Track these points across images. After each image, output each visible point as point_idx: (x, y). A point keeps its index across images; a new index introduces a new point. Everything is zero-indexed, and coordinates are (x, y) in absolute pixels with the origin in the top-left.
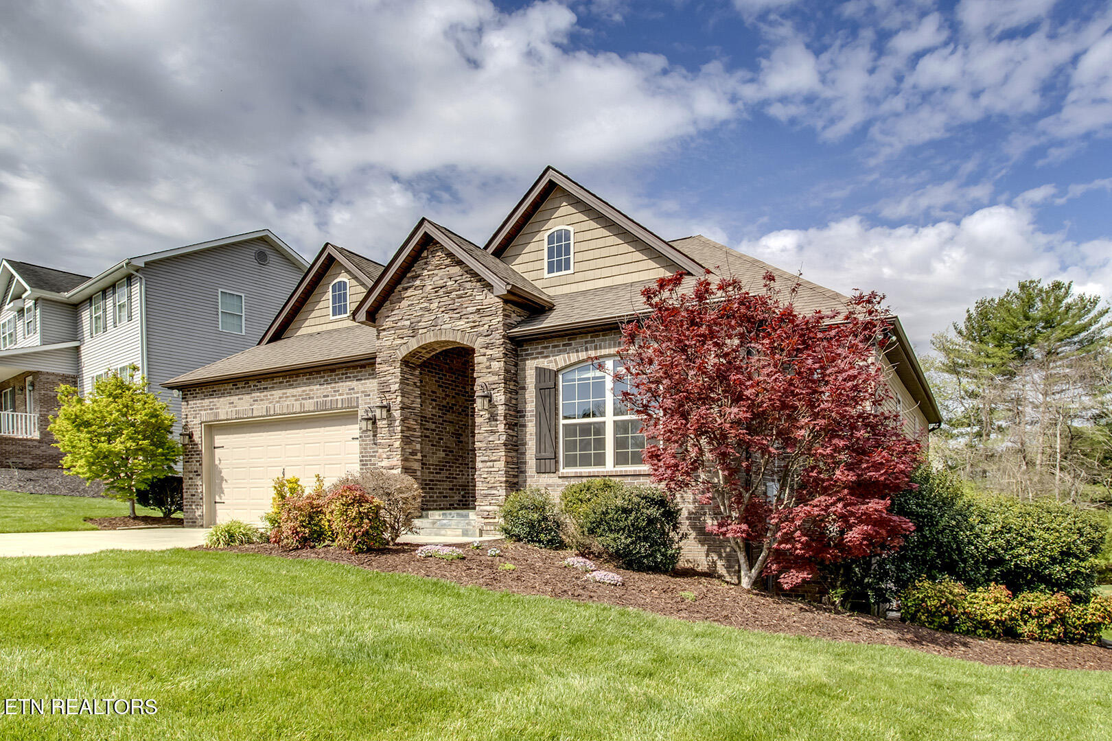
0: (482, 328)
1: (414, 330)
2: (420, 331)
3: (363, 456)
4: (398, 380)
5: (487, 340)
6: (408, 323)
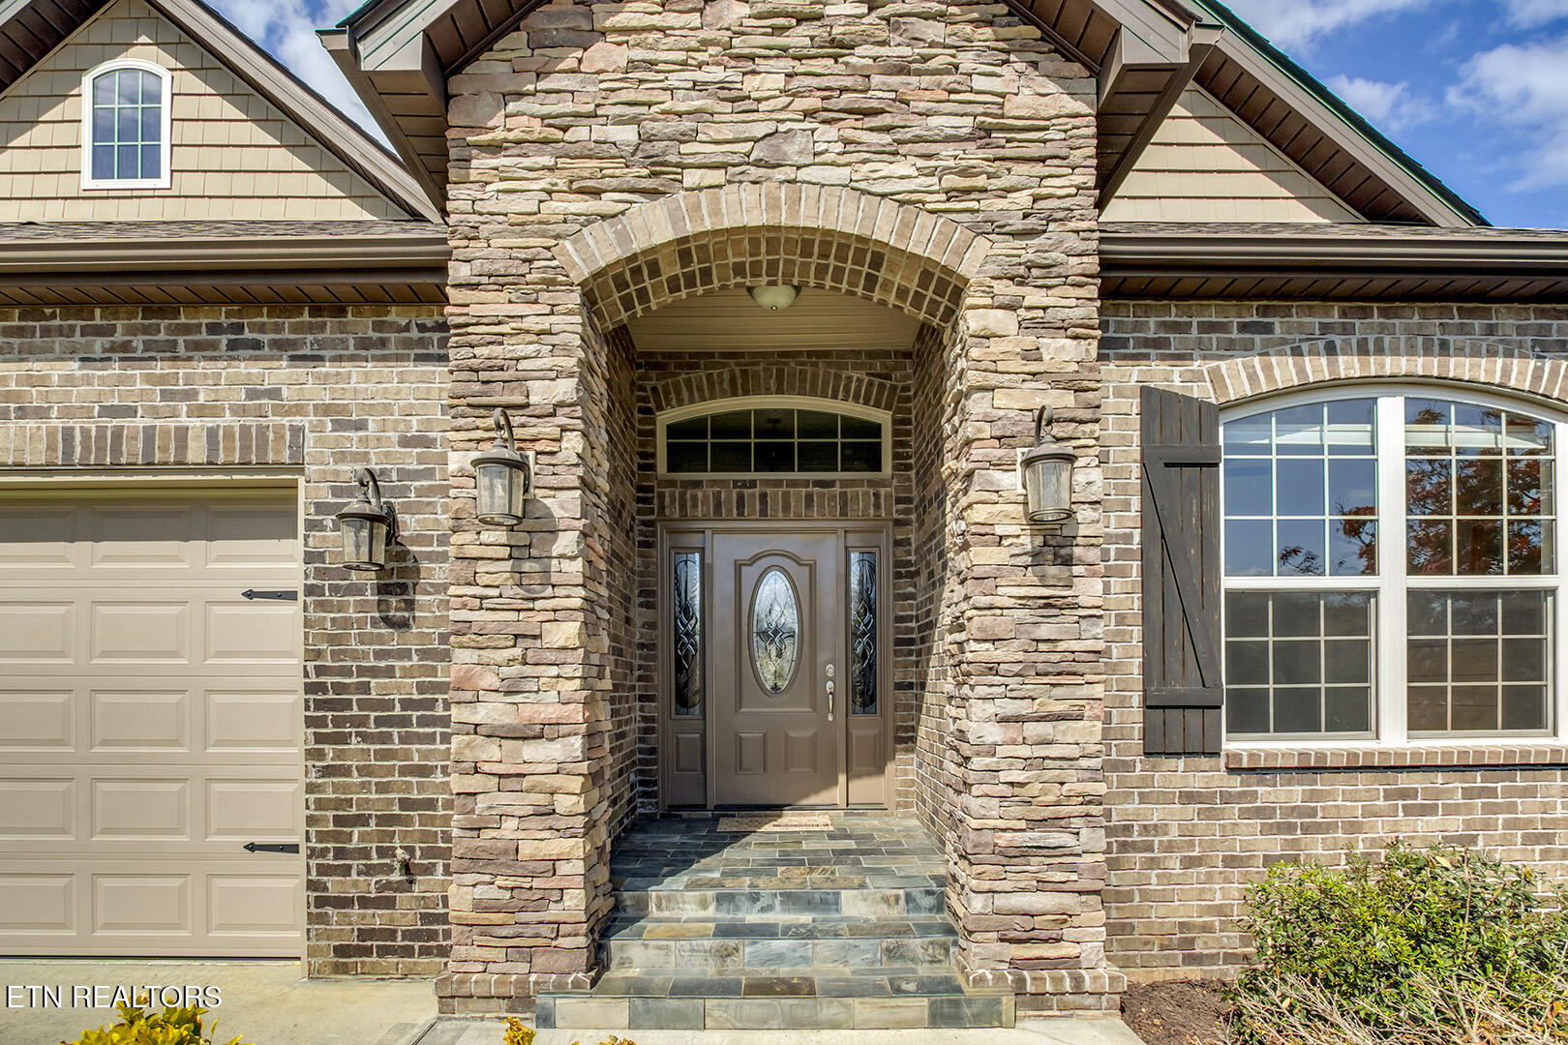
0: (1002, 203)
1: (657, 166)
2: (691, 178)
3: (320, 671)
4: (570, 363)
5: (1029, 250)
6: (627, 135)
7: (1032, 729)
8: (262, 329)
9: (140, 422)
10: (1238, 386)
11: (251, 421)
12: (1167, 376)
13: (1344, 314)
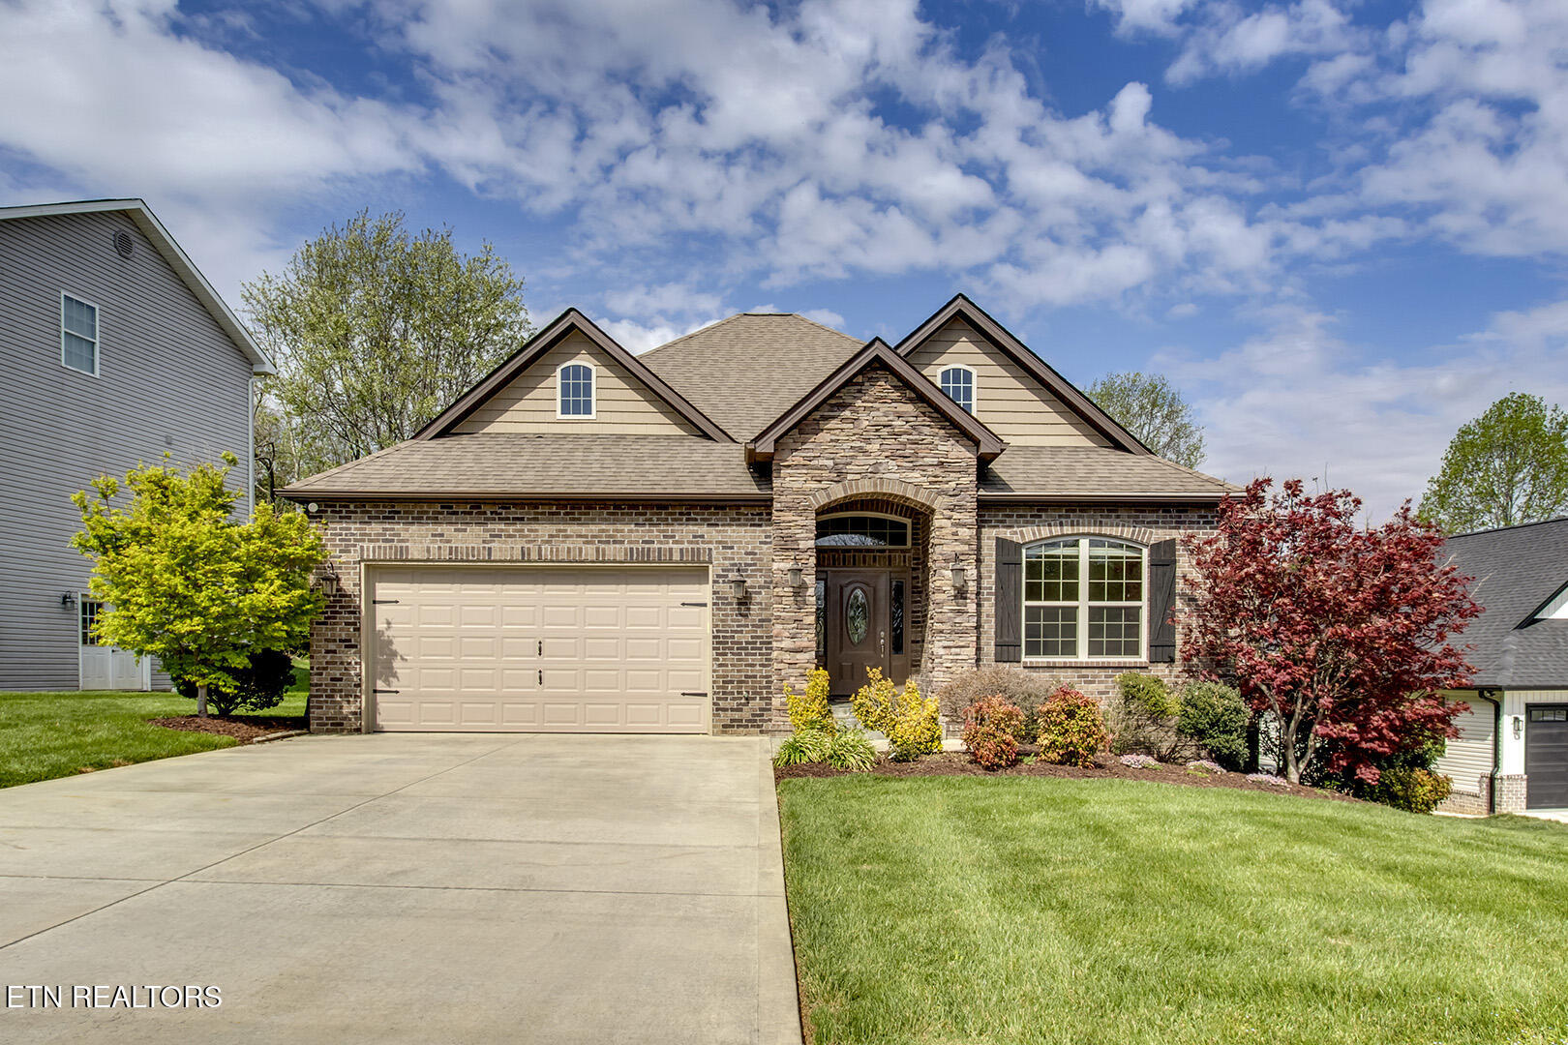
0: (947, 486)
1: (839, 474)
2: (849, 477)
4: (812, 535)
5: (954, 501)
6: (830, 463)
7: (953, 650)
8: (697, 514)
9: (656, 546)
10: (1029, 537)
11: (695, 546)
12: (1006, 534)
13: (1067, 511)
